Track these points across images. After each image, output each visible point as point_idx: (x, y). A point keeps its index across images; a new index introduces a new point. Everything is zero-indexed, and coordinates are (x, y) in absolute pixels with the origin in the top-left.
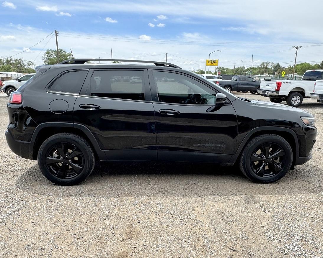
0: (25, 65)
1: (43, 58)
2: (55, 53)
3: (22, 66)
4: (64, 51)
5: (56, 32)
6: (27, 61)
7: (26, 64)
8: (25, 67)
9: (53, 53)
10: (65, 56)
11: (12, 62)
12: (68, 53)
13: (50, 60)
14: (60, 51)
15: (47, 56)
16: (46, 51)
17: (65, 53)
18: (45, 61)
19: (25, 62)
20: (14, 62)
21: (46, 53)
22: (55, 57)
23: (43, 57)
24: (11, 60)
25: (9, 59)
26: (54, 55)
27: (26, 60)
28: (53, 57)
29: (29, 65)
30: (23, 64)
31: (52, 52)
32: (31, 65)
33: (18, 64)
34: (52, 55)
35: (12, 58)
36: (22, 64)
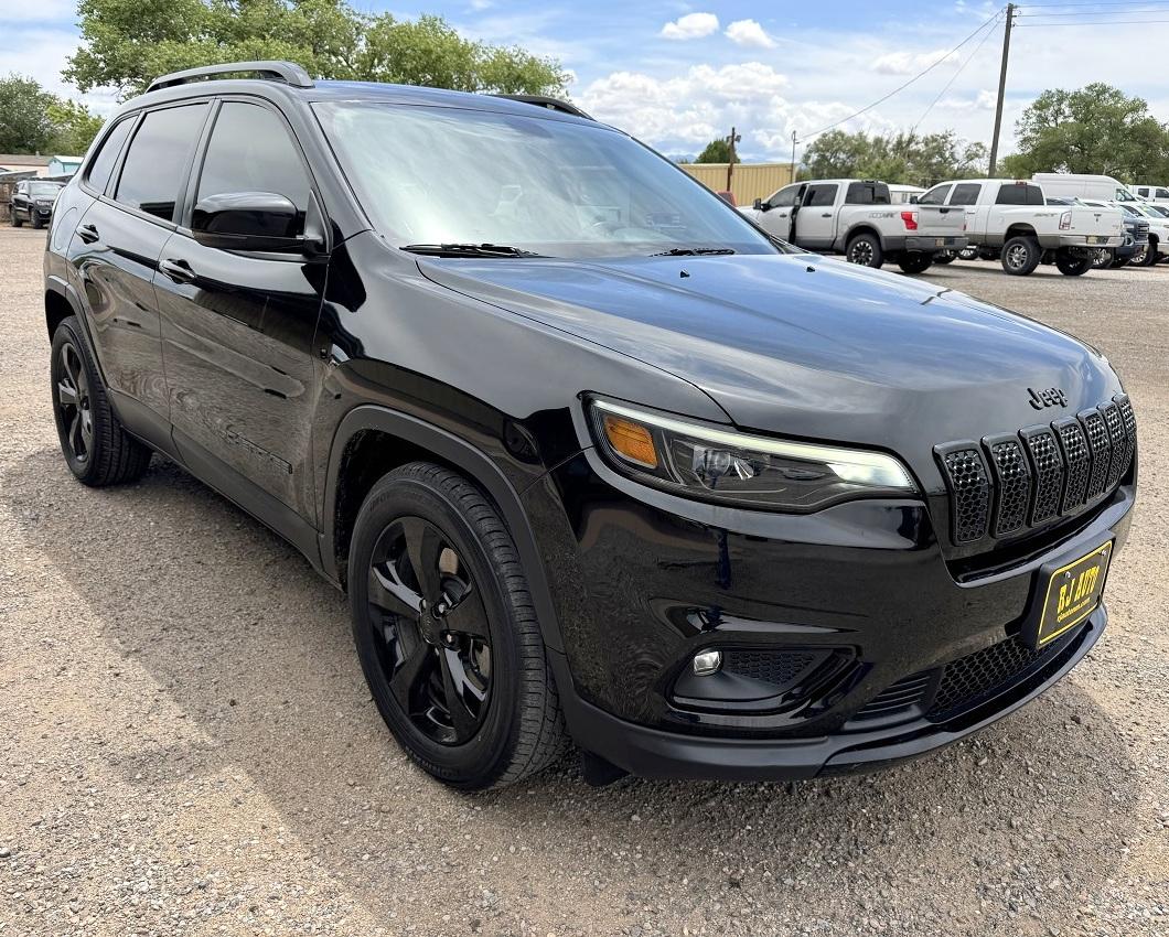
0: (957, 156)
1: (1021, 128)
2: (1071, 106)
3: (946, 160)
4: (1116, 94)
5: (1011, 9)
6: (966, 145)
7: (960, 153)
8: (956, 166)
9: (1063, 106)
10: (1110, 113)
11: (913, 147)
12: (1131, 99)
13: (1046, 133)
14: (1098, 95)
15: (1034, 120)
16: (1034, 100)
17: (1116, 102)
18: (1025, 140)
19: (958, 146)
20: (922, 147)
21: (1035, 107)
22: (1071, 120)
23: (1021, 121)
24: (911, 140)
25: (906, 137)
26: (1067, 111)
27: (965, 140)
28: (1060, 120)
29: (970, 157)
30: (952, 155)
31: (1060, 101)
32: (977, 156)
33: (930, 156)
34: (1058, 112)
35: (916, 133)
36: (947, 154)
